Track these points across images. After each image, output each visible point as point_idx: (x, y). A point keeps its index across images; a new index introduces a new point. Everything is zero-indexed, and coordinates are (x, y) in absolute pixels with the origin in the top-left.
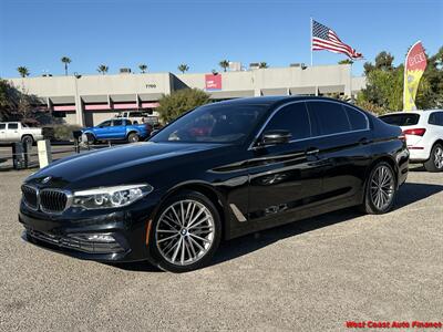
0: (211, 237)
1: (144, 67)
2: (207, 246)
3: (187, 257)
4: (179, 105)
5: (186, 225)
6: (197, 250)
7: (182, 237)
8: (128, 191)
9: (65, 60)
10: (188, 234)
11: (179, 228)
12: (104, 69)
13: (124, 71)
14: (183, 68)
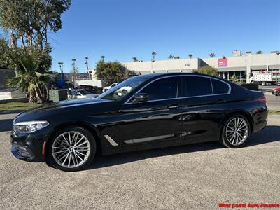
0: (88, 154)
2: (86, 158)
3: (72, 163)
5: (73, 145)
6: (79, 161)
7: (71, 152)
8: (36, 125)
10: (74, 151)
11: (68, 147)
12: (171, 57)
13: (175, 58)
14: (212, 55)
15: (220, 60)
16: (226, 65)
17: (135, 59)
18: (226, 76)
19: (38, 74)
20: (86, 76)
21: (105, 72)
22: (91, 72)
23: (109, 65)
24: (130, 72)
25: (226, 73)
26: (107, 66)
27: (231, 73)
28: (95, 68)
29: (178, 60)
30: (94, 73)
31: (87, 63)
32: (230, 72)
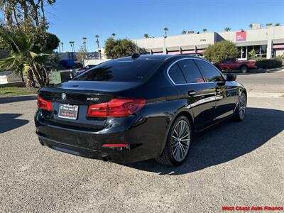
1: (205, 30)
4: (216, 50)
9: (166, 29)
12: (184, 32)
13: (189, 33)
14: (228, 29)
15: (238, 34)
16: (245, 39)
17: (146, 36)
18: (244, 50)
19: (33, 54)
20: (96, 55)
21: (114, 50)
22: (100, 51)
23: (119, 43)
24: (140, 49)
25: (244, 48)
26: (117, 44)
27: (250, 48)
28: (104, 46)
29: (191, 34)
30: (103, 51)
31: (98, 42)
32: (248, 47)
